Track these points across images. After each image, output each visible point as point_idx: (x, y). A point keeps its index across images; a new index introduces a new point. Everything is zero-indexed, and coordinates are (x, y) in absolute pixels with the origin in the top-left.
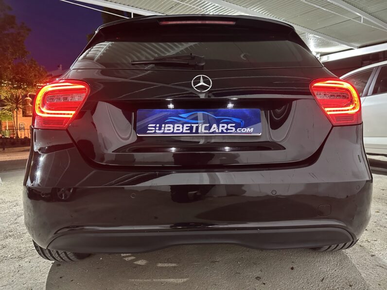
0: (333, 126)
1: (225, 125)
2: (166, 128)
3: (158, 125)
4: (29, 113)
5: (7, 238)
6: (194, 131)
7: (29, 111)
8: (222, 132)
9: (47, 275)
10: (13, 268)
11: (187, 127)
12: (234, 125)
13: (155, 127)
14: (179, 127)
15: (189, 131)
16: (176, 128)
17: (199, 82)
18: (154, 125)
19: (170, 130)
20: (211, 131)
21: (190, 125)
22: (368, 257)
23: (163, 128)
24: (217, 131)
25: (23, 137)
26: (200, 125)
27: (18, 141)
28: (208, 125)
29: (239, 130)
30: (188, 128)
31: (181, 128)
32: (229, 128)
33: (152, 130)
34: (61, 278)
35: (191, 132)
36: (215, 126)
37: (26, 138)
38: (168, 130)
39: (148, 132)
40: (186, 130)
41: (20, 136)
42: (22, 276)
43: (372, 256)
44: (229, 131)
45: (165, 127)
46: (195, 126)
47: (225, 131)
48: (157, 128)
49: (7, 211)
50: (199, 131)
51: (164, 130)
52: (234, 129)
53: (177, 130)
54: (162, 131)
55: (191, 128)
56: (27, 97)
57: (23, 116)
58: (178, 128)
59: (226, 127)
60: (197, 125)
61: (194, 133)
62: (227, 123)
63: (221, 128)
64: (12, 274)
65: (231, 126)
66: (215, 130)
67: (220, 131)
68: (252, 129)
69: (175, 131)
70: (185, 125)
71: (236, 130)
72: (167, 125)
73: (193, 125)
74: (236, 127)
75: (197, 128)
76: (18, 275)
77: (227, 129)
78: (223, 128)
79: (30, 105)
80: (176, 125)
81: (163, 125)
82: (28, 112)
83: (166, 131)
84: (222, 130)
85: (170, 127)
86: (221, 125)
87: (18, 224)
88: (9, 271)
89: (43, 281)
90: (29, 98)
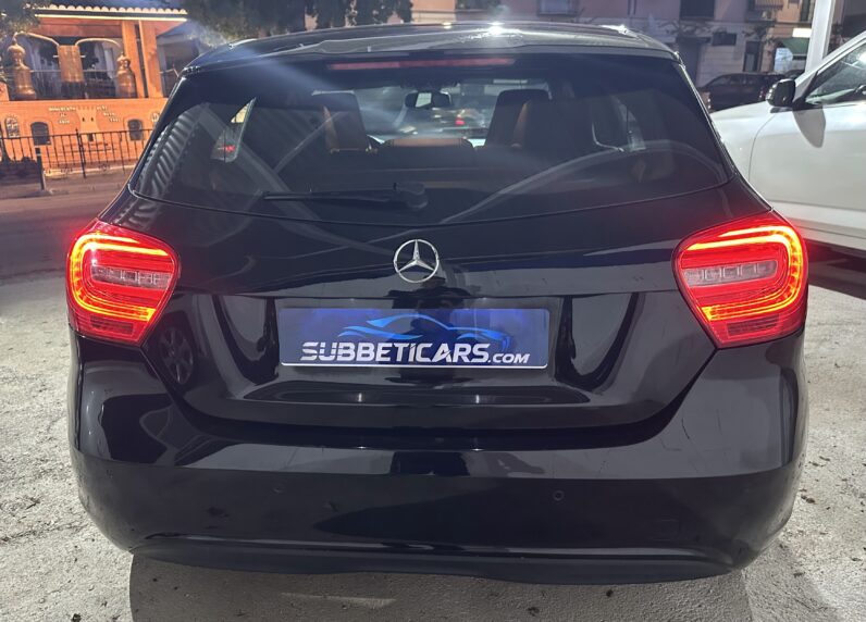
0: (717, 349)
1: (468, 347)
2: (341, 352)
3: (323, 345)
4: (24, 89)
5: (40, 476)
6: (399, 359)
7: (23, 84)
8: (460, 361)
9: (129, 573)
10: (65, 553)
11: (384, 349)
12: (486, 346)
13: (318, 348)
14: (367, 348)
15: (388, 359)
16: (361, 351)
17: (411, 260)
18: (315, 344)
19: (348, 355)
20: (436, 359)
21: (390, 345)
22: (788, 577)
23: (334, 352)
24: (449, 360)
25: (19, 158)
26: (413, 345)
27: (9, 170)
28: (429, 345)
29: (498, 358)
30: (386, 352)
31: (371, 352)
32: (476, 352)
33: (311, 355)
34: (155, 580)
35: (394, 361)
36: (444, 347)
37: (25, 159)
38: (344, 355)
39: (304, 358)
40: (383, 356)
41: (11, 157)
42: (84, 572)
43: (798, 575)
44: (474, 360)
45: (337, 349)
46: (401, 347)
47: (466, 360)
48: (322, 351)
49: (27, 404)
50: (411, 359)
51: (337, 355)
52: (486, 355)
53: (364, 355)
54: (331, 358)
55: (393, 352)
56: (13, 44)
57: (11, 100)
58: (366, 352)
59: (468, 352)
60: (406, 345)
61: (399, 363)
62: (473, 342)
63: (457, 353)
64: (66, 566)
65: (480, 350)
66: (444, 356)
67: (455, 360)
68: (527, 356)
69: (359, 358)
70: (381, 345)
71: (491, 358)
72: (342, 345)
73: (396, 345)
74: (491, 352)
75: (406, 352)
76: (76, 569)
77: (471, 356)
78: (461, 354)
79: (22, 65)
80: (361, 345)
81: (334, 345)
82: (20, 87)
83: (340, 358)
84: (460, 357)
85: (348, 348)
86: (458, 346)
87: (56, 442)
88: (59, 559)
89: (123, 586)
90: (17, 47)
